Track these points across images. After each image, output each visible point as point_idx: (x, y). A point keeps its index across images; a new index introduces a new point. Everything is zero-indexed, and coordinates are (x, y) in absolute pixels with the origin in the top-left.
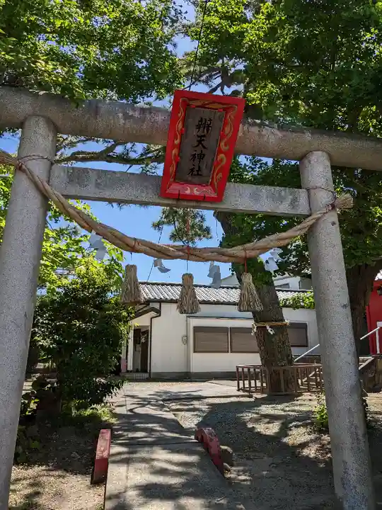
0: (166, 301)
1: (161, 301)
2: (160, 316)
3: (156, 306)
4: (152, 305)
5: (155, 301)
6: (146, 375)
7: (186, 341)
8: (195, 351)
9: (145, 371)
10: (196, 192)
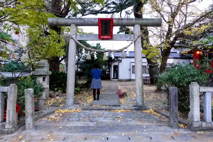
2: (121, 62)
4: (119, 59)
5: (120, 57)
6: (117, 80)
7: (130, 70)
8: (133, 73)
9: (117, 78)
10: (106, 37)
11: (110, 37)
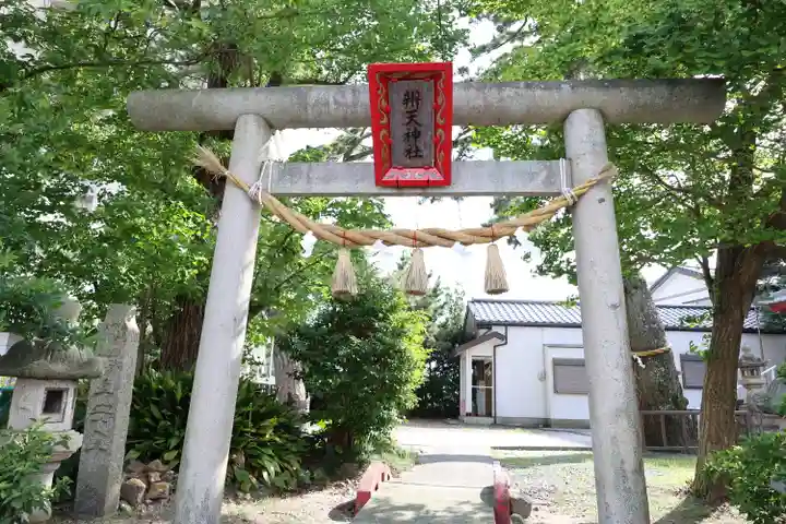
0: (514, 324)
1: (507, 324)
2: (506, 343)
3: (501, 330)
4: (495, 329)
5: (498, 324)
6: (491, 420)
7: (543, 377)
8: (556, 391)
9: (489, 414)
10: (416, 175)
11: (435, 175)
